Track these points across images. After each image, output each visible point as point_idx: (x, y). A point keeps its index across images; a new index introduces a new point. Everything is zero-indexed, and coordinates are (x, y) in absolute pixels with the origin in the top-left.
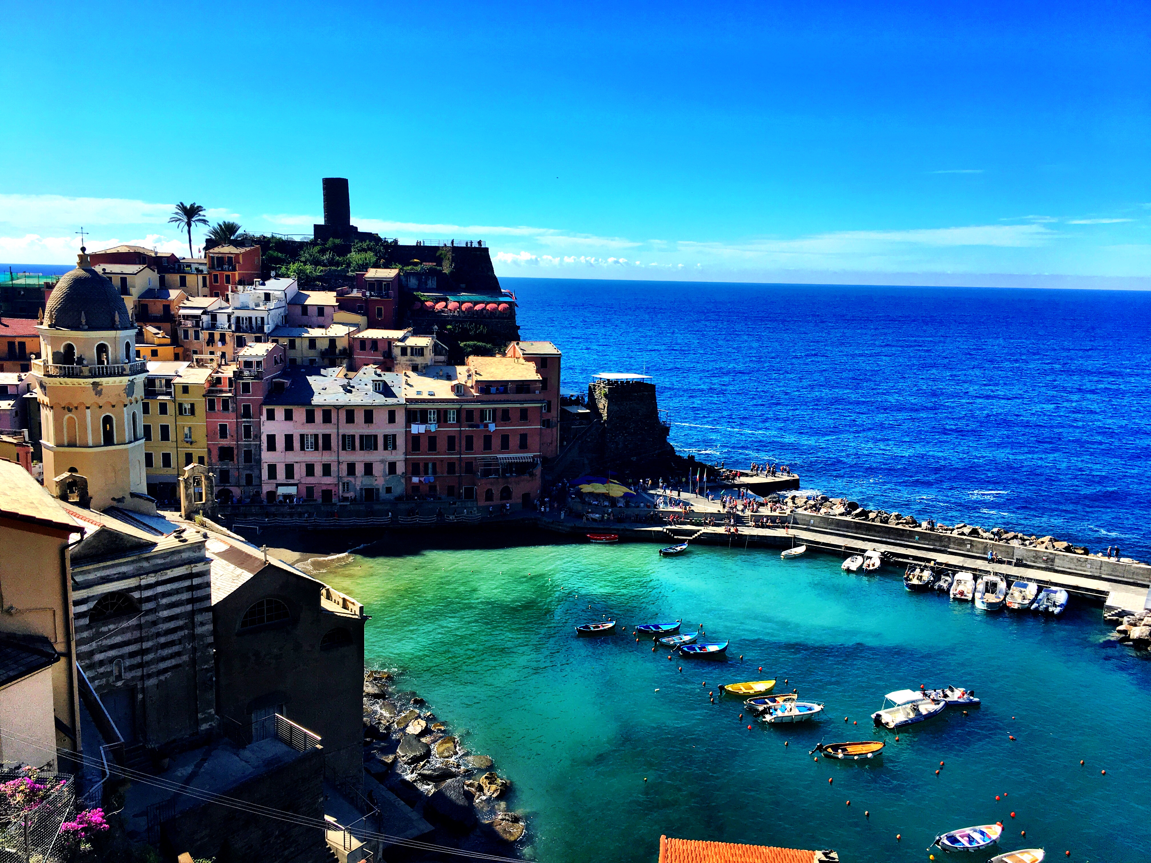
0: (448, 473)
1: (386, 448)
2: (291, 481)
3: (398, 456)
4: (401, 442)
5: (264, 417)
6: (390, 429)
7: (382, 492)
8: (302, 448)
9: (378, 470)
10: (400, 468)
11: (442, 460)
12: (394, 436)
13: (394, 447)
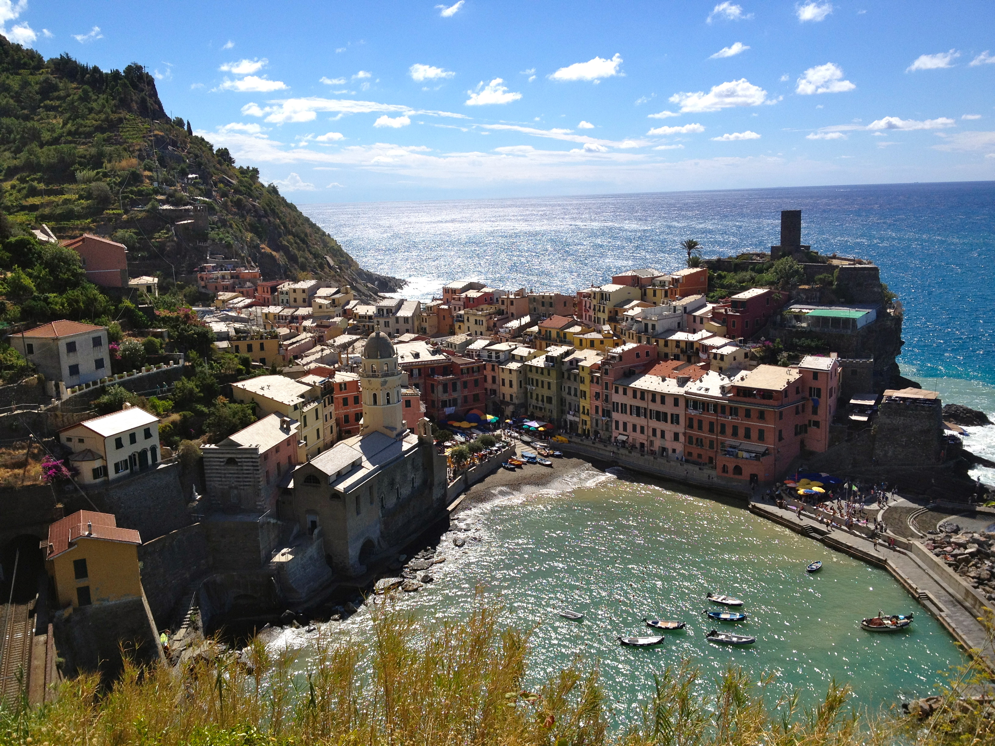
0: (710, 447)
1: (672, 423)
2: (625, 433)
3: (680, 429)
4: (682, 420)
5: (614, 391)
6: (676, 411)
7: (670, 451)
8: (631, 414)
9: (669, 436)
10: (682, 438)
11: (706, 438)
12: (678, 416)
13: (678, 423)
